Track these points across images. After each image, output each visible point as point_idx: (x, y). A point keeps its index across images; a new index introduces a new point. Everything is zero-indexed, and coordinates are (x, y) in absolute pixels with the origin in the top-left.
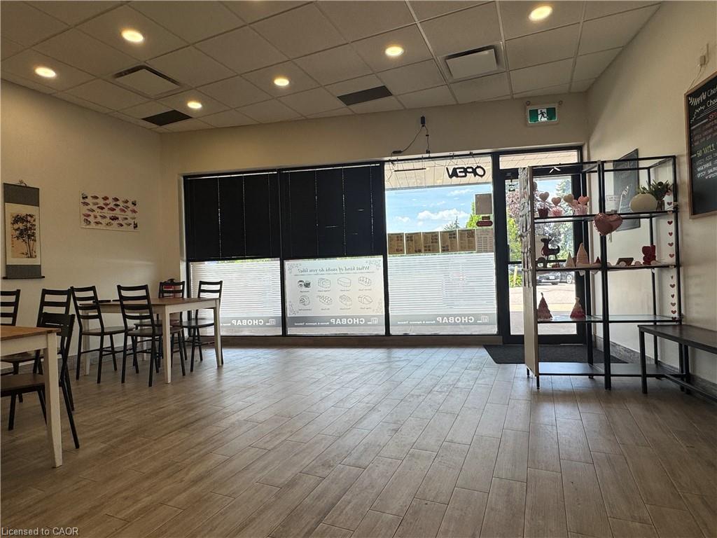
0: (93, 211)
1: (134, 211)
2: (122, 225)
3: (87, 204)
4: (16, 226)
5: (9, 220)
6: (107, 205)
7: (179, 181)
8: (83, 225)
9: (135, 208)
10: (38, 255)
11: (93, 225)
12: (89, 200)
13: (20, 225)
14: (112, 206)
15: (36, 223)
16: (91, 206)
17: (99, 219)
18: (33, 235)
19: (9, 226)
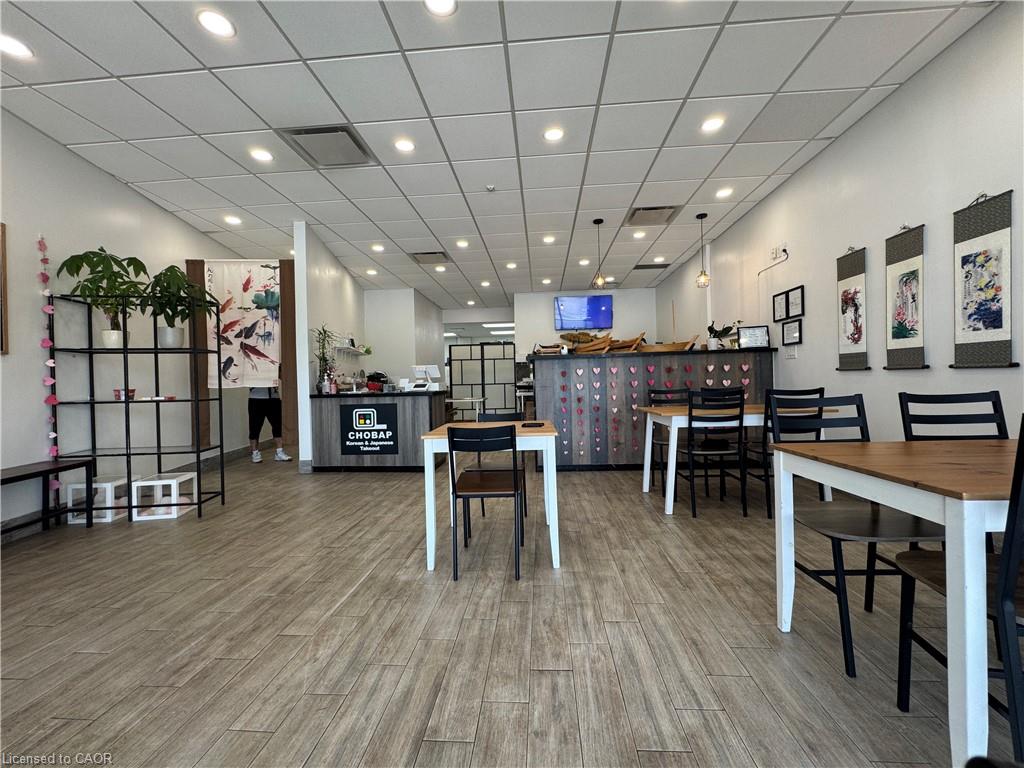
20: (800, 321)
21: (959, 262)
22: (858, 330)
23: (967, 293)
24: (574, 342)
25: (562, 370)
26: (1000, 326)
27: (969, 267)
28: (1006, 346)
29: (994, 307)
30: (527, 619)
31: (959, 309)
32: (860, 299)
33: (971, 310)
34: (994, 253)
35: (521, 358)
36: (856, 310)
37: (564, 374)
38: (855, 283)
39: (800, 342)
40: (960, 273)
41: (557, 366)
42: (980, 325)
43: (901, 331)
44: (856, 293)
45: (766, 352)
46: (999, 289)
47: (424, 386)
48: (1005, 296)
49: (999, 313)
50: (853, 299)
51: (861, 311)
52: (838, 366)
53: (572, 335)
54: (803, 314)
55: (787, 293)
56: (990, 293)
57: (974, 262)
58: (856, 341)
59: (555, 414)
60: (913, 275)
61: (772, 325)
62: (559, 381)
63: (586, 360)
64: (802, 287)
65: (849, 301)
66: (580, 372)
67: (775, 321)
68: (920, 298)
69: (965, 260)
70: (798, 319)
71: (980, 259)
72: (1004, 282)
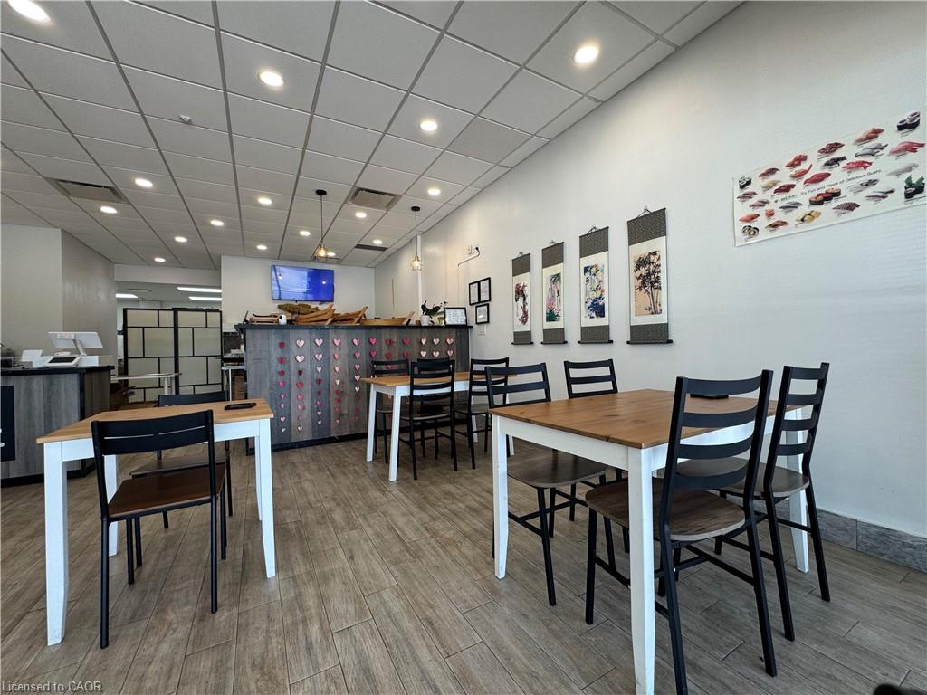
4: (638, 273)
5: (633, 265)
8: (740, 240)
9: (911, 137)
11: (765, 234)
12: (756, 185)
13: (643, 271)
14: (817, 169)
15: (663, 262)
17: (780, 216)
18: (658, 280)
19: (633, 275)
20: (488, 305)
21: (582, 271)
22: (525, 314)
23: (587, 293)
24: (293, 313)
25: (279, 341)
26: (603, 316)
27: (588, 275)
28: (606, 329)
29: (601, 303)
30: (227, 669)
31: (583, 304)
32: (527, 291)
33: (589, 304)
34: (600, 267)
35: (229, 327)
36: (524, 299)
37: (282, 345)
38: (523, 279)
39: (488, 322)
40: (583, 278)
41: (273, 336)
42: (594, 315)
43: (551, 317)
44: (524, 286)
45: (465, 328)
46: (603, 291)
47: (71, 360)
48: (606, 295)
49: (603, 307)
50: (522, 291)
51: (528, 300)
52: (513, 341)
53: (291, 306)
54: (490, 300)
55: (479, 282)
56: (598, 294)
57: (590, 272)
58: (524, 322)
59: (271, 389)
60: (558, 276)
61: (468, 307)
62: (276, 353)
63: (307, 331)
64: (489, 279)
65: (520, 292)
66: (301, 343)
67: (470, 304)
68: (561, 293)
69: (586, 270)
70: (487, 304)
71: (593, 270)
72: (605, 287)
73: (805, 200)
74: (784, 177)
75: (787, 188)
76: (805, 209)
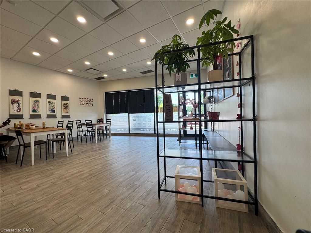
0: (82, 102)
1: (92, 102)
2: (89, 105)
3: (81, 100)
4: (64, 106)
5: (63, 104)
6: (85, 100)
7: (104, 94)
8: (80, 105)
9: (93, 101)
10: (69, 112)
11: (82, 105)
12: (81, 99)
13: (65, 106)
14: (87, 100)
15: (69, 105)
16: (82, 101)
17: (83, 104)
18: (68, 108)
19: (62, 106)
21: (48, 102)
22: (20, 109)
26: (55, 113)
27: (50, 103)
29: (54, 110)
33: (50, 109)
34: (54, 102)
36: (19, 104)
38: (17, 98)
40: (48, 104)
42: (52, 112)
43: (34, 111)
44: (19, 100)
52: (9, 118)
56: (53, 108)
58: (18, 112)
60: (38, 101)
65: (15, 102)
68: (40, 106)
71: (52, 103)
73: (86, 103)
74: (84, 100)
75: (84, 101)
76: (86, 104)
